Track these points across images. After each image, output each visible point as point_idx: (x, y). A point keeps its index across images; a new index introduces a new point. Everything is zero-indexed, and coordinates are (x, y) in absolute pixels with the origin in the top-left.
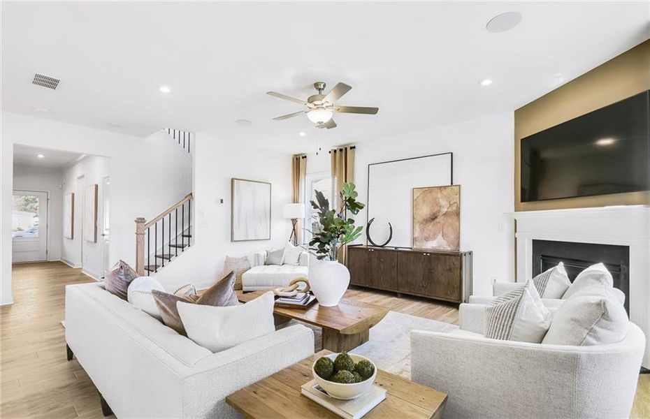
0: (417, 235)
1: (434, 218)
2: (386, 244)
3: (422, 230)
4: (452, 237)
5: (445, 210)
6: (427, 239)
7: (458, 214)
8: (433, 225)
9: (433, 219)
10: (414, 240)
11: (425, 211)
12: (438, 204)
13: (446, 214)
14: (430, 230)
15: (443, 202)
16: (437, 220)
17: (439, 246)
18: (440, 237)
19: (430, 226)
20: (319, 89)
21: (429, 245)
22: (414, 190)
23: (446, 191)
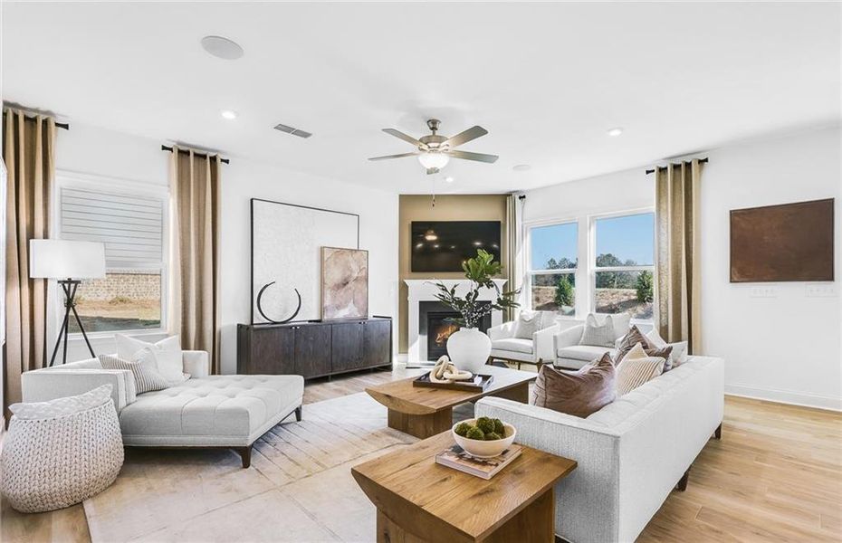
0: (327, 303)
1: (345, 283)
2: (292, 318)
3: (334, 297)
4: (362, 303)
5: (355, 275)
6: (338, 307)
7: (366, 280)
8: (345, 292)
9: (345, 285)
10: (322, 310)
11: (335, 275)
12: (349, 269)
13: (356, 280)
14: (342, 297)
15: (354, 267)
16: (348, 286)
17: (350, 314)
18: (351, 304)
19: (342, 292)
20: (434, 129)
21: (341, 314)
22: (322, 249)
23: (357, 255)
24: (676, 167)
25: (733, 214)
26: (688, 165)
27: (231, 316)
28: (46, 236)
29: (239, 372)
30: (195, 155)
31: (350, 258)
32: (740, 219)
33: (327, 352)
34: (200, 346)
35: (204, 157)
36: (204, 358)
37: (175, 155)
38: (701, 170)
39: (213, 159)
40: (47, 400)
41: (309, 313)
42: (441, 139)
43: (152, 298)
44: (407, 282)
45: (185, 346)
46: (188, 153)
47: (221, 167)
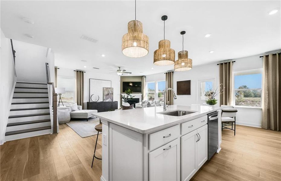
0: (104, 98)
1: (108, 94)
2: (97, 101)
4: (112, 98)
5: (110, 93)
6: (107, 99)
7: (113, 94)
10: (104, 100)
11: (106, 93)
12: (109, 91)
13: (111, 94)
17: (109, 101)
18: (109, 99)
19: (107, 96)
20: (120, 68)
21: (107, 101)
22: (103, 88)
23: (111, 89)
24: (169, 73)
25: (177, 82)
26: (170, 72)
27: (86, 101)
28: (56, 87)
29: (87, 109)
30: (80, 71)
31: (109, 89)
32: (179, 83)
33: (104, 108)
34: (80, 105)
35: (81, 72)
36: (81, 107)
37: (76, 72)
38: (173, 74)
39: (83, 72)
40: (61, 110)
41: (101, 100)
42: (120, 70)
43: (69, 97)
44: (122, 94)
45: (78, 105)
46: (78, 71)
47: (84, 73)
